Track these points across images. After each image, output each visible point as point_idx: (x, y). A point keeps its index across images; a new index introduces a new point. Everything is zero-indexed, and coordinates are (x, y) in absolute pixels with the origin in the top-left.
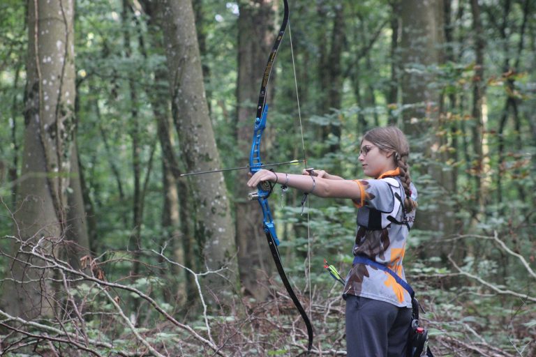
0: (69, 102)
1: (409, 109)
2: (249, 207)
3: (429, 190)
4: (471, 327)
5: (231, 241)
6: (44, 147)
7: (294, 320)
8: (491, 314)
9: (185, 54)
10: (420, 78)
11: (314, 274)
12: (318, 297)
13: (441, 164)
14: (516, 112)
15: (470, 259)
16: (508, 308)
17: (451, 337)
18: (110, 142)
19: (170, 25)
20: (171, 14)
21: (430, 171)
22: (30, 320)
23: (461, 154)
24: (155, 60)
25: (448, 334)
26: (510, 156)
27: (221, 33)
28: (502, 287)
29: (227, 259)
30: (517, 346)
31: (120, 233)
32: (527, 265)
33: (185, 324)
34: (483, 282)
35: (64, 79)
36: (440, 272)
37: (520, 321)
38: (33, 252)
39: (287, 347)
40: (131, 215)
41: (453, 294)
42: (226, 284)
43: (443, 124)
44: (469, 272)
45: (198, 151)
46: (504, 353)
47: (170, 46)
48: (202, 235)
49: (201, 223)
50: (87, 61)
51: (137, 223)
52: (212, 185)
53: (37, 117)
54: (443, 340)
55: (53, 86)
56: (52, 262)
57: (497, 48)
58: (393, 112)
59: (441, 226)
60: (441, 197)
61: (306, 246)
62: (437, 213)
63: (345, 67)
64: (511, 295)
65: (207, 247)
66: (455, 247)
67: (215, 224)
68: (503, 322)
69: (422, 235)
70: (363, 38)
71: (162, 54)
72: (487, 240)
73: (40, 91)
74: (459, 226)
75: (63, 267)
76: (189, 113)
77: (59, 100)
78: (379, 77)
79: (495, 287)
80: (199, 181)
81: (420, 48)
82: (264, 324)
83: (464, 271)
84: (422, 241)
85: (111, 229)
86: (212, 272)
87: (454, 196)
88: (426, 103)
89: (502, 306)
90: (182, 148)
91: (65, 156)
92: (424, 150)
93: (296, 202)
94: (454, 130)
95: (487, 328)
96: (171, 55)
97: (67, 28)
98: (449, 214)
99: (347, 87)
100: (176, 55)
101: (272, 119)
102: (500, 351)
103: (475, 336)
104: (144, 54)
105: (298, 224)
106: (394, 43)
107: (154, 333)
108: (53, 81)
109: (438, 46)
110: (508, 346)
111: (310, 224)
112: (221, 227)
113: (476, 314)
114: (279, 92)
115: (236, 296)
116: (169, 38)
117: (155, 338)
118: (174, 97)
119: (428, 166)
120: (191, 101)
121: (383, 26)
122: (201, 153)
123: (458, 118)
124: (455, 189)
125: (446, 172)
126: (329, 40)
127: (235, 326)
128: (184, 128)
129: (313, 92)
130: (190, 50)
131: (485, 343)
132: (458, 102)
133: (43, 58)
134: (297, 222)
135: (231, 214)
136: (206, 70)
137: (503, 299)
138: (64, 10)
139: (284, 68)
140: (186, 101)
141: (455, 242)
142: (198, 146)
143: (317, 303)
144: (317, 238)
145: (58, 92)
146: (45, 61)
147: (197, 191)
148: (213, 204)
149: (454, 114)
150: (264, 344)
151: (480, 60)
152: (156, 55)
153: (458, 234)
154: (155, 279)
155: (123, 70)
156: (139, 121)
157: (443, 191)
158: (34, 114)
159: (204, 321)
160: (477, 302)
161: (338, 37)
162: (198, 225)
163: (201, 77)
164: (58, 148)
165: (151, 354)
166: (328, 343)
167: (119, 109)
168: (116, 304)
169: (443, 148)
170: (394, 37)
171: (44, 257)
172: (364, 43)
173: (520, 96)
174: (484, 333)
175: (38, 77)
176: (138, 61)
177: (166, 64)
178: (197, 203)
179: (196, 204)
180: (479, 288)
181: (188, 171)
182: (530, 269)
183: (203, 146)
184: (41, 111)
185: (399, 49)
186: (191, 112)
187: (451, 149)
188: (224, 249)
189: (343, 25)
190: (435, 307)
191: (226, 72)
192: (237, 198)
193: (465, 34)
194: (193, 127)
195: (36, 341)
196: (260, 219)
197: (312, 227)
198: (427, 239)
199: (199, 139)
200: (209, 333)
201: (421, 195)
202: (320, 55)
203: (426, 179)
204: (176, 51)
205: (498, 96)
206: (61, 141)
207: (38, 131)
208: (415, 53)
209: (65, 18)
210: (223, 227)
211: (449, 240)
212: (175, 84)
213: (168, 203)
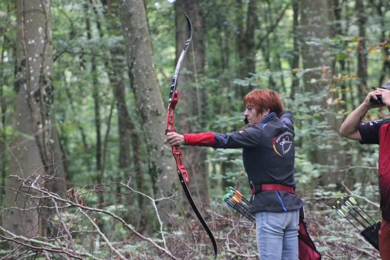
0: (49, 74)
1: (309, 72)
3: (327, 133)
5: (177, 176)
6: (31, 108)
9: (138, 35)
10: (316, 48)
13: (335, 113)
15: (358, 185)
17: (345, 242)
19: (126, 13)
20: (127, 5)
21: (326, 119)
22: (31, 238)
23: (349, 106)
24: (113, 40)
25: (343, 240)
29: (174, 190)
34: (369, 201)
35: (45, 56)
36: (336, 195)
38: (33, 186)
39: (223, 253)
40: (94, 160)
42: (174, 208)
43: (334, 83)
44: (358, 194)
45: (150, 108)
47: (127, 29)
48: (155, 172)
49: (153, 163)
50: (61, 42)
52: (161, 134)
53: (25, 86)
54: (339, 245)
55: (37, 62)
56: (47, 194)
58: (297, 75)
59: (336, 161)
60: (335, 138)
61: (234, 178)
62: (334, 151)
63: (257, 41)
65: (158, 181)
66: (346, 176)
67: (164, 164)
69: (321, 168)
70: (271, 18)
71: (118, 35)
72: (371, 170)
73: (27, 66)
74: (349, 160)
75: (55, 197)
76: (143, 80)
77: (41, 72)
78: (285, 48)
80: (151, 131)
81: (316, 25)
83: (355, 193)
84: (321, 173)
86: (166, 198)
88: (322, 67)
90: (137, 106)
91: (47, 115)
92: (323, 104)
94: (343, 87)
96: (127, 36)
98: (341, 152)
99: (259, 56)
100: (131, 37)
101: (203, 83)
103: (364, 243)
105: (227, 162)
106: (295, 22)
107: (123, 245)
108: (37, 58)
109: (329, 23)
111: (237, 161)
112: (168, 165)
115: (182, 217)
116: (125, 24)
117: (124, 249)
118: (131, 68)
119: (326, 115)
120: (144, 70)
121: (287, 8)
122: (152, 110)
123: (347, 78)
125: (339, 119)
126: (245, 20)
128: (139, 91)
129: (234, 61)
130: (142, 32)
132: (346, 65)
133: (28, 41)
134: (226, 160)
138: (44, 3)
140: (140, 71)
141: (347, 172)
142: (150, 104)
144: (242, 172)
145: (41, 66)
146: (30, 42)
147: (150, 139)
148: (162, 148)
149: (343, 75)
151: (362, 33)
152: (113, 36)
153: (349, 166)
154: (120, 206)
155: (87, 48)
157: (336, 134)
158: (23, 84)
159: (161, 235)
162: (151, 164)
163: (151, 52)
164: (41, 109)
166: (253, 250)
168: (95, 224)
169: (336, 101)
170: (295, 17)
171: (39, 189)
172: (272, 22)
175: (25, 55)
177: (121, 42)
179: (150, 148)
183: (153, 104)
184: (28, 81)
185: (300, 27)
187: (342, 102)
188: (172, 182)
189: (255, 9)
190: (333, 221)
191: (165, 47)
193: (351, 12)
194: (146, 90)
195: (35, 254)
196: (196, 160)
197: (237, 164)
198: (325, 171)
199: (150, 99)
200: (165, 244)
201: (320, 137)
202: (238, 33)
203: (323, 124)
204: (131, 33)
205: (377, 61)
206: (44, 103)
207: (27, 96)
208: (312, 29)
209: (44, 10)
210: (170, 166)
211: (342, 171)
212: (131, 57)
213: (124, 150)
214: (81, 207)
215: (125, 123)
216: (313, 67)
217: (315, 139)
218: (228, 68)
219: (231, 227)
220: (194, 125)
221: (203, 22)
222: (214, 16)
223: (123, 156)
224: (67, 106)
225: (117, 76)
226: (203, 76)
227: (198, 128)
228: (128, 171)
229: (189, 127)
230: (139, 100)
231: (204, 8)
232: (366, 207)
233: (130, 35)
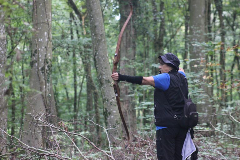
0: (50, 58)
1: (194, 61)
2: (125, 103)
3: (202, 95)
4: (220, 152)
5: (119, 116)
6: (39, 77)
8: (228, 147)
9: (99, 38)
10: (197, 48)
11: (153, 130)
13: (207, 84)
14: (238, 62)
15: (219, 124)
16: (235, 144)
17: (211, 156)
19: (93, 25)
20: (94, 21)
21: (202, 87)
22: (37, 148)
23: (215, 80)
25: (210, 154)
26: (236, 81)
28: (233, 136)
29: (117, 124)
34: (225, 133)
35: (48, 48)
36: (207, 129)
38: (39, 119)
40: (73, 106)
41: (212, 138)
42: (117, 134)
43: (207, 67)
44: (219, 129)
45: (105, 78)
47: (93, 34)
48: (106, 114)
49: (106, 109)
50: (57, 40)
52: (111, 93)
53: (36, 64)
54: (208, 157)
55: (43, 51)
56: (47, 124)
57: (230, 35)
58: (187, 62)
59: (206, 111)
60: (207, 98)
61: (150, 118)
62: (206, 105)
63: (164, 43)
65: (108, 119)
66: (213, 119)
67: (112, 109)
68: (234, 150)
70: (173, 30)
71: (88, 37)
72: (226, 116)
73: (38, 53)
74: (214, 111)
75: (51, 126)
76: (101, 63)
77: (46, 57)
78: (180, 47)
79: (230, 136)
80: (105, 91)
81: (197, 35)
82: (133, 150)
83: (217, 129)
86: (112, 128)
87: (212, 98)
88: (201, 58)
89: (233, 144)
90: (98, 77)
91: (48, 81)
92: (201, 78)
93: (145, 100)
94: (212, 70)
95: (226, 153)
96: (94, 38)
97: (49, 27)
98: (210, 106)
100: (96, 38)
101: (135, 65)
103: (222, 156)
104: (79, 37)
105: (147, 109)
106: (186, 33)
107: (88, 154)
108: (43, 49)
109: (205, 34)
111: (152, 109)
116: (93, 31)
117: (88, 156)
118: (95, 56)
119: (202, 85)
120: (102, 57)
121: (182, 25)
123: (214, 65)
124: (212, 95)
125: (209, 87)
126: (158, 31)
128: (99, 69)
129: (151, 53)
130: (102, 36)
131: (225, 159)
132: (213, 58)
133: (39, 39)
137: (233, 141)
138: (48, 19)
140: (100, 58)
141: (213, 117)
142: (105, 76)
145: (45, 53)
146: (40, 40)
147: (105, 95)
148: (111, 101)
149: (212, 63)
151: (223, 40)
152: (85, 38)
153: (214, 114)
155: (71, 44)
157: (208, 96)
158: (35, 63)
159: (109, 149)
160: (222, 142)
162: (105, 109)
163: (106, 47)
164: (45, 77)
168: (73, 142)
169: (208, 77)
170: (186, 30)
171: (43, 121)
172: (173, 33)
174: (225, 155)
175: (37, 47)
177: (90, 41)
179: (104, 101)
181: (100, 87)
183: (107, 76)
184: (38, 62)
185: (189, 36)
186: (102, 62)
187: (211, 78)
188: (116, 120)
189: (164, 25)
190: (205, 144)
193: (217, 28)
194: (103, 68)
195: (40, 157)
196: (129, 108)
199: (105, 74)
200: (111, 154)
201: (198, 97)
202: (154, 38)
203: (201, 90)
204: (96, 36)
205: (231, 56)
206: (47, 74)
207: (37, 70)
208: (195, 37)
209: (48, 23)
210: (115, 111)
211: (210, 116)
212: (95, 50)
213: (89, 101)
214: (66, 132)
215: (90, 87)
216: (196, 58)
217: (195, 98)
218: (148, 57)
219: (148, 145)
220: (129, 88)
221: (135, 31)
222: (141, 29)
223: (89, 104)
224: (59, 76)
225: (87, 60)
226: (134, 62)
227: (131, 90)
228: (91, 113)
229: (126, 89)
230: (99, 74)
231: (136, 24)
232: (223, 136)
233: (95, 37)
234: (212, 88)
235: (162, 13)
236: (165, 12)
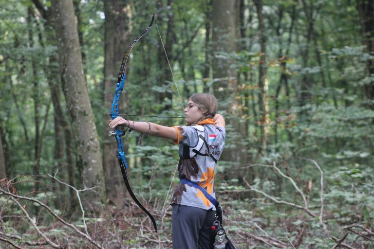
1: (218, 82)
2: (112, 146)
3: (232, 135)
4: (258, 225)
5: (100, 168)
7: (142, 220)
8: (271, 216)
9: (70, 45)
10: (224, 61)
11: (155, 190)
12: (158, 206)
13: (239, 118)
14: (286, 84)
15: (257, 180)
16: (282, 212)
17: (245, 231)
18: (19, 103)
19: (60, 26)
20: (61, 19)
21: (231, 122)
23: (251, 112)
24: (50, 49)
25: (243, 229)
26: (283, 112)
27: (93, 31)
28: (278, 198)
29: (97, 180)
30: (289, 237)
31: (26, 163)
32: (295, 184)
33: (70, 223)
34: (266, 195)
36: (238, 189)
37: (290, 221)
39: (138, 239)
40: (33, 151)
41: (246, 204)
42: (97, 197)
43: (239, 91)
44: (257, 189)
45: (79, 109)
46: (280, 241)
47: (60, 40)
48: (81, 165)
49: (80, 156)
50: (4, 49)
51: (37, 157)
52: (88, 132)
54: (240, 233)
57: (275, 42)
58: (207, 84)
59: (238, 158)
60: (238, 139)
61: (150, 172)
62: (236, 150)
63: (175, 54)
64: (283, 204)
65: (84, 172)
66: (247, 172)
67: (89, 158)
68: (279, 221)
69: (226, 165)
70: (187, 35)
71: (54, 45)
72: (269, 168)
74: (249, 158)
76: (73, 84)
78: (198, 61)
79: (273, 199)
80: (79, 129)
81: (224, 42)
82: (122, 223)
83: (254, 188)
84: (226, 169)
85: (20, 161)
86: (88, 189)
87: (247, 139)
88: (229, 78)
89: (278, 211)
90: (68, 107)
92: (227, 109)
93: (143, 143)
94: (246, 95)
95: (268, 226)
96: (61, 46)
98: (244, 151)
99: (176, 67)
100: (64, 46)
101: (127, 88)
102: (277, 240)
103: (261, 231)
104: (42, 44)
105: (145, 157)
106: (207, 39)
107: (49, 229)
109: (236, 40)
110: (282, 237)
111: (153, 157)
112: (93, 159)
113: (261, 216)
114: (132, 70)
115: (104, 205)
116: (59, 35)
117: (50, 232)
118: (63, 73)
119: (231, 119)
120: (74, 76)
121: (200, 27)
122: (81, 110)
123: (250, 87)
124: (247, 134)
125: (242, 123)
126: (165, 36)
127: (103, 225)
128: (70, 94)
129: (154, 71)
130: (73, 42)
131: (267, 235)
132: (249, 77)
134: (143, 156)
135: (100, 150)
136: (83, 55)
137: (279, 207)
139: (135, 54)
140: (71, 76)
141: (248, 169)
142: (78, 105)
143: (158, 209)
144: (157, 167)
147: (78, 136)
148: (88, 144)
149: (247, 85)
150: (122, 237)
151: (263, 50)
152: (50, 46)
153: (250, 164)
154: (50, 194)
155: (28, 56)
156: (39, 89)
157: (240, 136)
159: (83, 221)
160: (262, 208)
161: (170, 34)
162: (78, 158)
163: (80, 60)
165: (47, 243)
166: (164, 235)
167: (26, 81)
168: (24, 210)
169: (240, 107)
170: (207, 34)
172: (188, 38)
173: (290, 74)
174: (267, 228)
176: (39, 50)
177: (57, 51)
178: (78, 143)
180: (263, 199)
181: (72, 122)
182: (296, 187)
183: (81, 106)
185: (211, 42)
186: (74, 84)
187: (245, 108)
188: (96, 174)
189: (174, 26)
190: (235, 212)
191: (96, 57)
192: (103, 140)
193: (253, 33)
194: (75, 93)
197: (153, 159)
198: (229, 167)
199: (79, 101)
200: (86, 229)
202: (158, 46)
203: (229, 127)
204: (64, 43)
205: (275, 73)
208: (221, 45)
210: (95, 159)
211: (243, 168)
212: (63, 65)
213: (58, 143)
214: (13, 196)
215: (59, 121)
216: (221, 77)
218: (150, 76)
223: (58, 148)
224: (12, 105)
225: (53, 81)
228: (61, 162)
234: (247, 124)
235: (169, 7)
236: (176, 7)
